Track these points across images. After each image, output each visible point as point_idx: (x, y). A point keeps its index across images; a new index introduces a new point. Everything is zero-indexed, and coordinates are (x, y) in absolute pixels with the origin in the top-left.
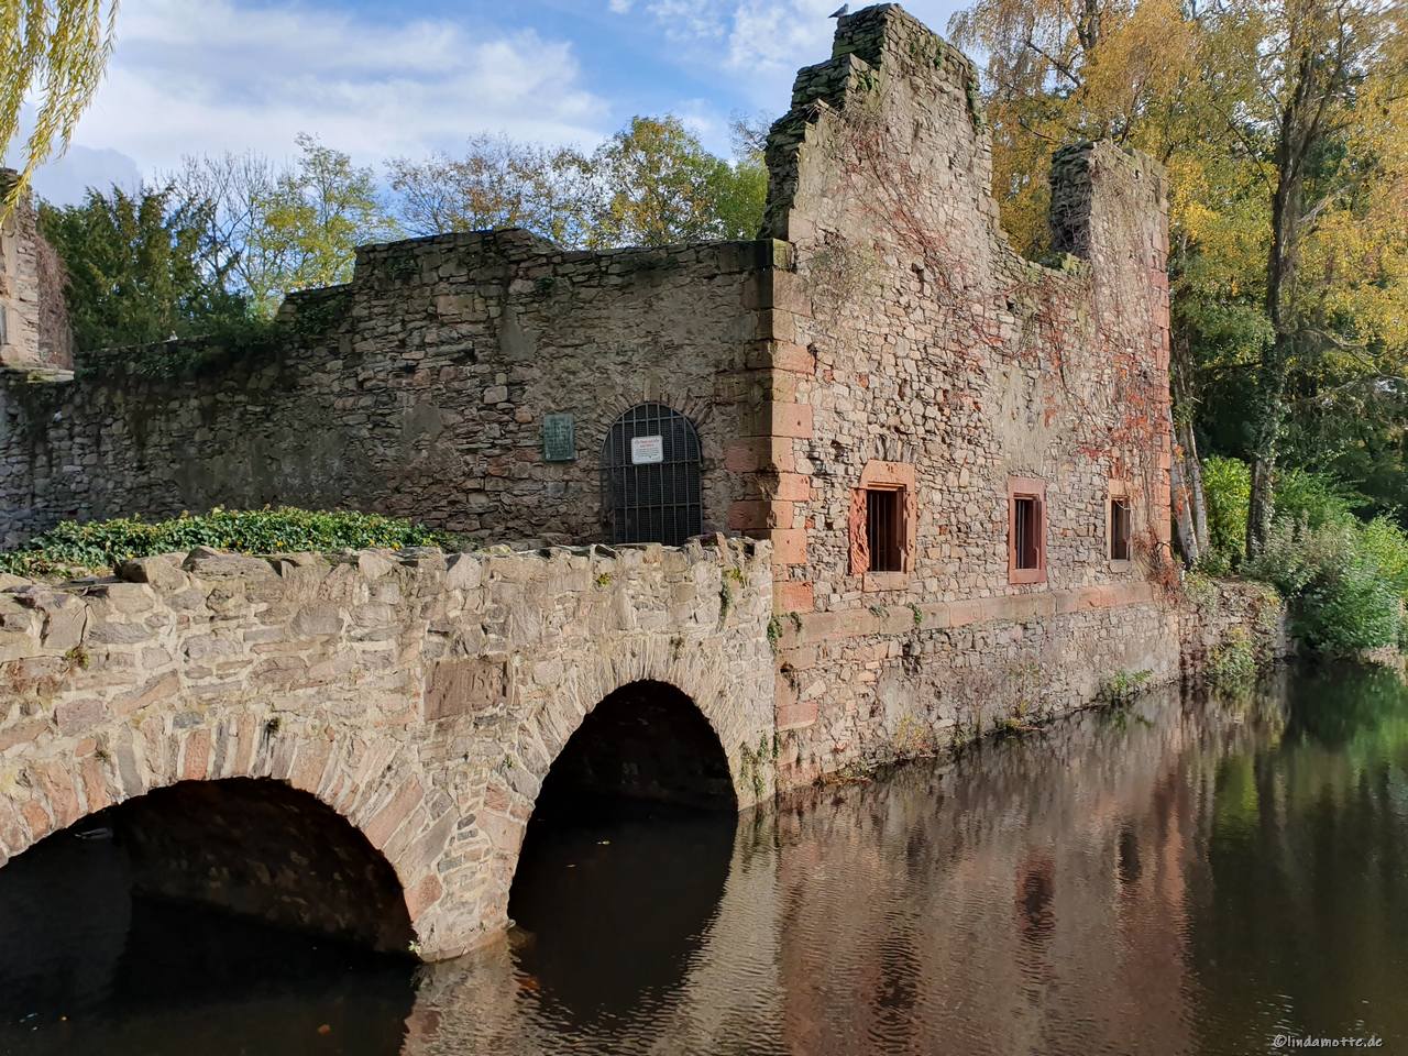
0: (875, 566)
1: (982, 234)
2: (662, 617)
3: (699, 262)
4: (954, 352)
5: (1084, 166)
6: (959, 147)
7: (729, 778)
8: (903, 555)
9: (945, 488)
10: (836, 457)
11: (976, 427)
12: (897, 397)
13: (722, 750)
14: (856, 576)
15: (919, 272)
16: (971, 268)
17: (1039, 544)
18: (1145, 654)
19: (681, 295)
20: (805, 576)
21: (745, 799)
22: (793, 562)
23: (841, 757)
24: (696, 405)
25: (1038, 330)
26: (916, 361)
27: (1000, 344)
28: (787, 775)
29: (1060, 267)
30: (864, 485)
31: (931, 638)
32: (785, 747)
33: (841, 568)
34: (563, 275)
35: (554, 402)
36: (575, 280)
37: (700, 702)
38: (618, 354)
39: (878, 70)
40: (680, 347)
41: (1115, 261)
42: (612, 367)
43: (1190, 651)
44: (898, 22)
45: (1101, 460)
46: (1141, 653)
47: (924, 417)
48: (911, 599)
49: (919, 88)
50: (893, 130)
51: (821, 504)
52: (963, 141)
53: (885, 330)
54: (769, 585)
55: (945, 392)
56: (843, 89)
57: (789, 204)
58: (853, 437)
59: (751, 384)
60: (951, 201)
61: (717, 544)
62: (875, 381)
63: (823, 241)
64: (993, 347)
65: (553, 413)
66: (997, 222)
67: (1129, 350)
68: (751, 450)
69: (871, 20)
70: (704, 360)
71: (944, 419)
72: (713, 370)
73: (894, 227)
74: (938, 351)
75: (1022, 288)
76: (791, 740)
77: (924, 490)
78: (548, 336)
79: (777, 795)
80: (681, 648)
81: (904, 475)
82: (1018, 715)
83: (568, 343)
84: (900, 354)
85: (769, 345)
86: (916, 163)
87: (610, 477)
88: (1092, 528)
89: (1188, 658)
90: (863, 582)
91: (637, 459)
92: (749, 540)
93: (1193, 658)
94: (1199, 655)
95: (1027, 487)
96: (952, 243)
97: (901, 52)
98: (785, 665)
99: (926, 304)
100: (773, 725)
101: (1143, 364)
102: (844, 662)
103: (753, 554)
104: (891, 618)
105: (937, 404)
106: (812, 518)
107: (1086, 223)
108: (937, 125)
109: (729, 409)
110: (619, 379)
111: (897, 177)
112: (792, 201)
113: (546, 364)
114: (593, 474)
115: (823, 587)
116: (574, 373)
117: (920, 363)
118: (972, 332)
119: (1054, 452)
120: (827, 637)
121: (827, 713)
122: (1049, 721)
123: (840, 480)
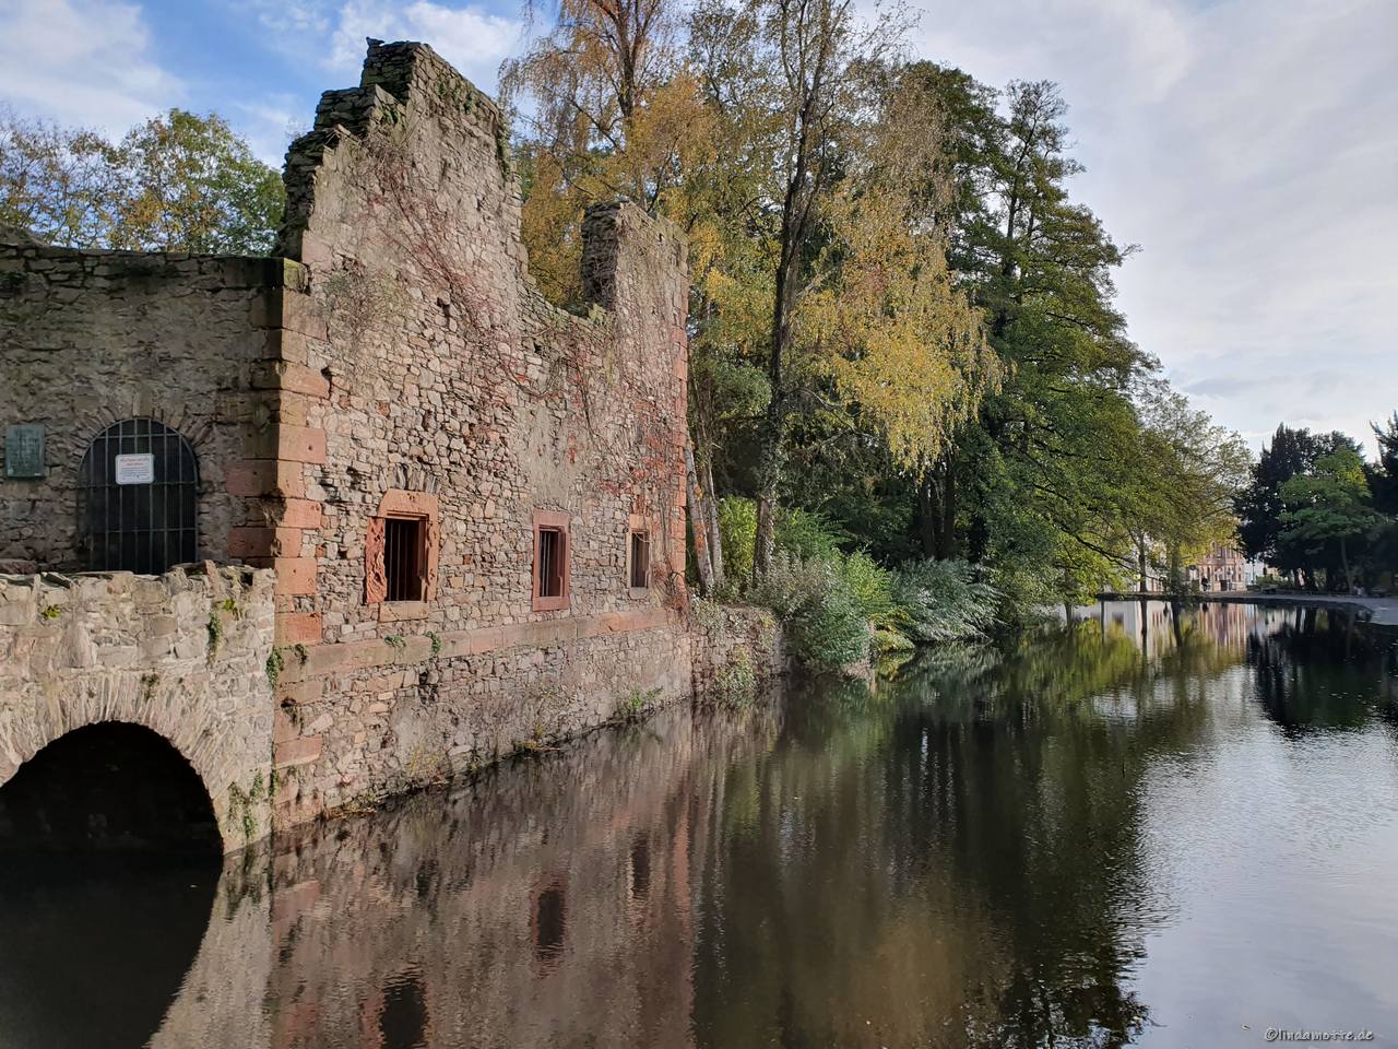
0: (394, 595)
1: (510, 276)
2: (132, 652)
3: (201, 273)
4: (481, 388)
5: (612, 223)
6: (489, 191)
7: (214, 822)
8: (424, 584)
9: (470, 519)
10: (352, 484)
11: (502, 461)
12: (420, 427)
13: (205, 793)
14: (371, 606)
15: (446, 307)
16: (498, 308)
17: (563, 573)
18: (660, 673)
19: (180, 305)
20: (313, 606)
21: (233, 840)
22: (299, 592)
23: (347, 791)
24: (194, 423)
25: (565, 374)
26: (441, 393)
27: (527, 384)
28: (284, 813)
29: (586, 316)
30: (383, 514)
31: (450, 666)
32: (283, 784)
33: (355, 599)
34: (37, 272)
35: (20, 410)
36: (53, 277)
37: (178, 743)
38: (103, 362)
39: (405, 105)
40: (176, 360)
41: (638, 315)
42: (94, 376)
43: (700, 670)
44: (427, 61)
45: (623, 497)
46: (656, 673)
47: (448, 448)
48: (430, 628)
49: (448, 129)
50: (420, 166)
51: (334, 532)
52: (492, 186)
53: (408, 361)
54: (271, 616)
55: (471, 425)
56: (367, 119)
57: (303, 225)
58: (372, 465)
59: (256, 405)
60: (478, 242)
61: (205, 573)
62: (396, 410)
63: (340, 266)
64: (520, 386)
65: (18, 423)
66: (525, 267)
67: (651, 398)
68: (255, 473)
69: (399, 55)
70: (205, 376)
71: (470, 451)
72: (216, 387)
73: (419, 261)
74: (464, 385)
75: (548, 332)
76: (291, 777)
77: (448, 520)
78: (17, 337)
79: (273, 834)
80: (155, 687)
81: (426, 504)
82: (536, 737)
83: (41, 346)
84: (424, 385)
85: (277, 366)
86: (442, 200)
87: (88, 497)
88: (613, 558)
89: (698, 676)
90: (379, 612)
91: (121, 479)
92: (248, 569)
93: (703, 676)
94: (708, 673)
95: (551, 520)
96: (479, 283)
97: (429, 91)
98: (287, 699)
99: (452, 339)
100: (270, 763)
101: (664, 411)
102: (354, 694)
103: (251, 584)
104: (408, 648)
105: (462, 436)
106: (323, 546)
107: (613, 276)
108: (466, 167)
109: (232, 429)
110: (103, 390)
111: (423, 212)
112: (306, 222)
113: (12, 368)
114: (67, 494)
115: (333, 618)
116: (47, 380)
117: (445, 396)
118: (498, 370)
119: (579, 488)
120: (335, 669)
121: (333, 747)
122: (567, 741)
123: (356, 508)
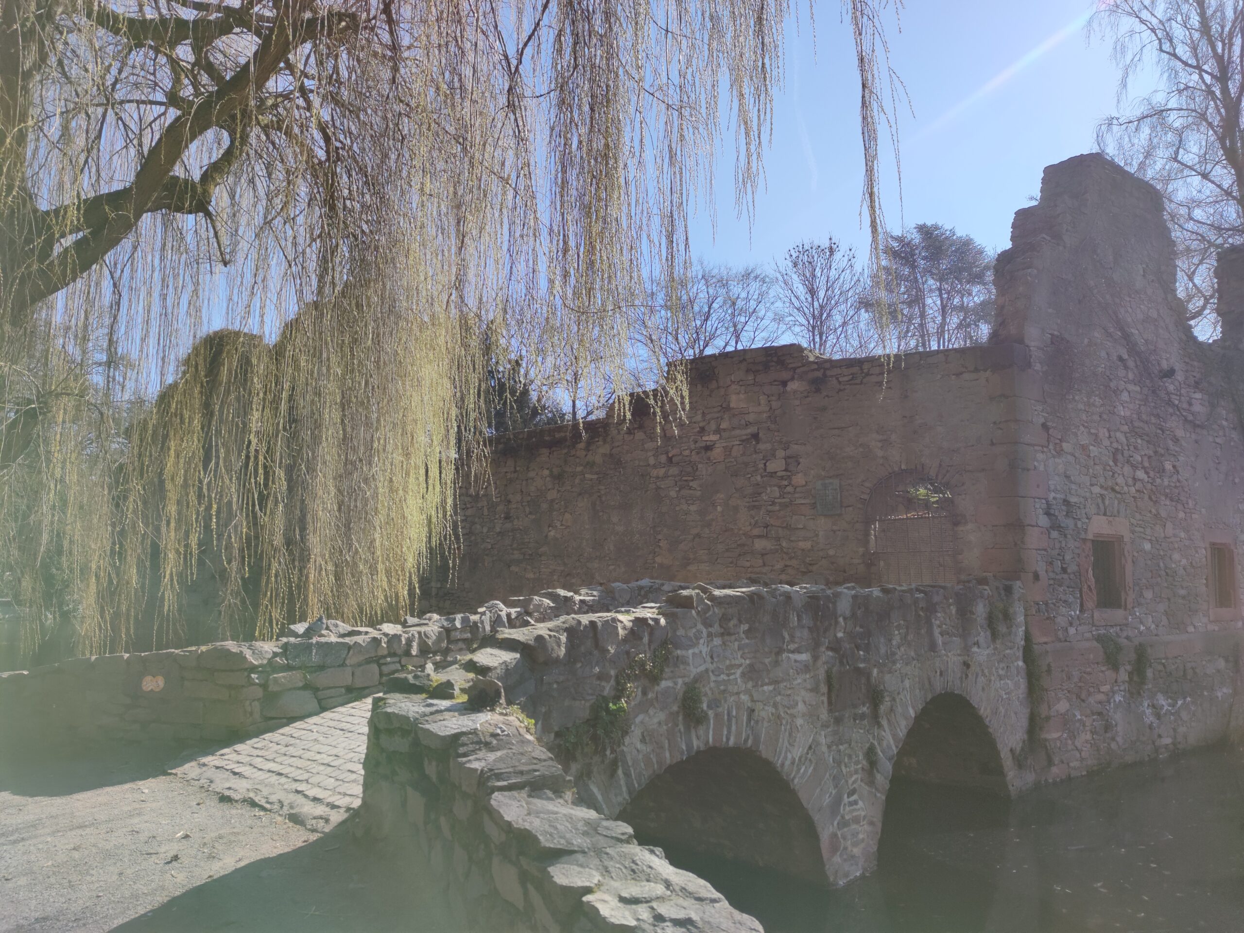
0: (1102, 603)
2: (958, 642)
3: (947, 363)
4: (1155, 425)
6: (1150, 258)
7: (1004, 777)
8: (1123, 594)
9: (1154, 539)
10: (1067, 513)
11: (1176, 487)
12: (1111, 463)
13: (998, 753)
14: (1087, 612)
15: (1123, 361)
16: (1165, 355)
17: (1233, 587)
19: (933, 388)
20: (1048, 612)
22: (1038, 599)
26: (1125, 433)
27: (1191, 417)
30: (1090, 536)
31: (1150, 667)
33: (1075, 606)
34: (832, 377)
35: (824, 470)
36: (842, 379)
37: (982, 713)
38: (878, 433)
39: (1085, 205)
42: (873, 443)
47: (1134, 479)
48: (1131, 633)
50: (1099, 251)
51: (1057, 552)
54: (1023, 619)
55: (1150, 457)
57: (1024, 317)
58: (1080, 497)
60: (1146, 303)
62: (1094, 450)
63: (1050, 343)
64: (1185, 420)
65: (824, 479)
68: (999, 508)
71: (1150, 481)
73: (1104, 328)
77: (1137, 540)
78: (819, 422)
80: (969, 669)
81: (1120, 527)
83: (835, 426)
84: (1113, 428)
85: (1013, 425)
90: (1093, 617)
95: (1220, 537)
96: (1149, 337)
99: (1131, 387)
102: (1082, 684)
105: (1144, 468)
106: (1051, 563)
108: (1133, 243)
109: (978, 475)
110: (880, 453)
111: (1103, 287)
112: (1025, 314)
113: (817, 442)
114: (857, 526)
115: (1061, 621)
116: (840, 448)
117: (1128, 435)
119: (1241, 507)
120: (1069, 663)
121: (1071, 728)
